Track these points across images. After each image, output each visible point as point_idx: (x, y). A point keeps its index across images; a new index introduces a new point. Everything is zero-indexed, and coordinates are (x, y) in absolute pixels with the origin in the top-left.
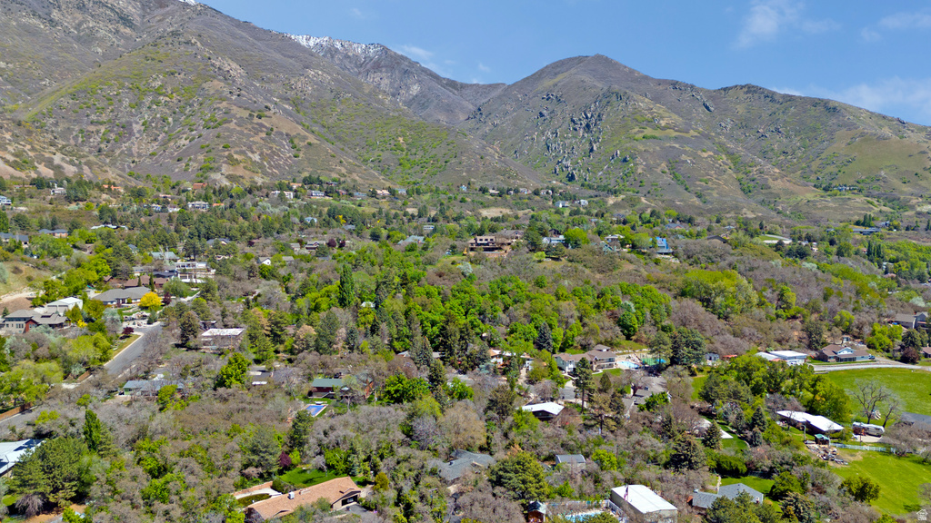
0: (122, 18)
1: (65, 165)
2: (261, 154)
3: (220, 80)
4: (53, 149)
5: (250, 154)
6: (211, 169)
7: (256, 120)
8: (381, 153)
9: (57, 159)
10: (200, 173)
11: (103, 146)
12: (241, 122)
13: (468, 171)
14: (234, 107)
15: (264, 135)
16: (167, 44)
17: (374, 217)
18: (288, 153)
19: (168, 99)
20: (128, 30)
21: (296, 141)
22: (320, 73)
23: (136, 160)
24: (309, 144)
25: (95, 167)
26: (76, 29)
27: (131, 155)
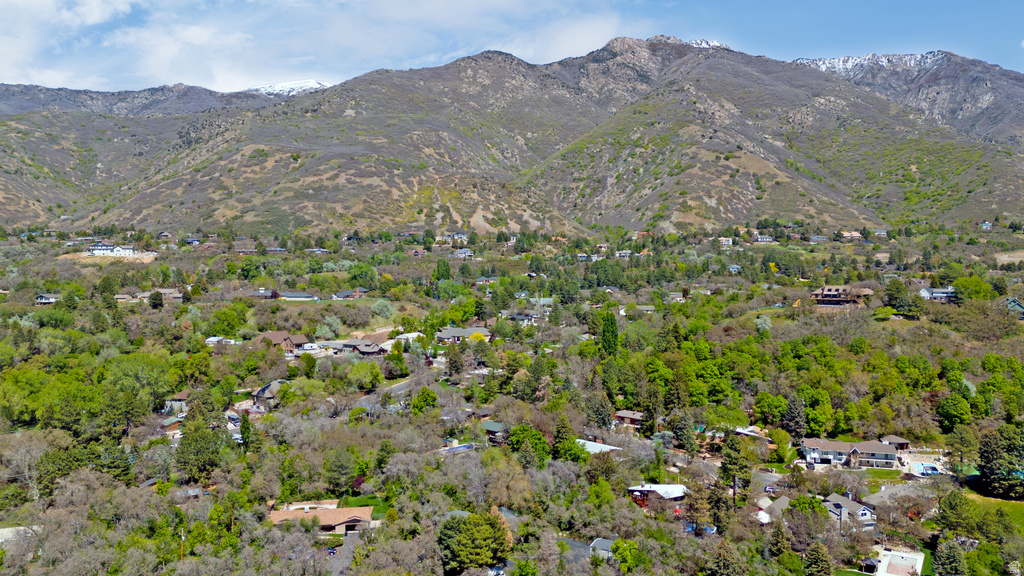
0: (640, 76)
1: (531, 220)
2: (719, 199)
3: (697, 125)
4: (525, 207)
5: (706, 200)
6: (662, 217)
7: (723, 162)
8: (881, 187)
9: (526, 216)
10: (652, 222)
11: (579, 201)
12: (705, 166)
13: (1002, 202)
14: (703, 151)
15: (727, 178)
16: (657, 95)
17: (823, 265)
18: (750, 193)
19: (643, 150)
20: (644, 87)
21: (763, 182)
22: (833, 99)
23: (603, 212)
24: (778, 183)
25: (556, 222)
26: (598, 93)
27: (600, 208)
